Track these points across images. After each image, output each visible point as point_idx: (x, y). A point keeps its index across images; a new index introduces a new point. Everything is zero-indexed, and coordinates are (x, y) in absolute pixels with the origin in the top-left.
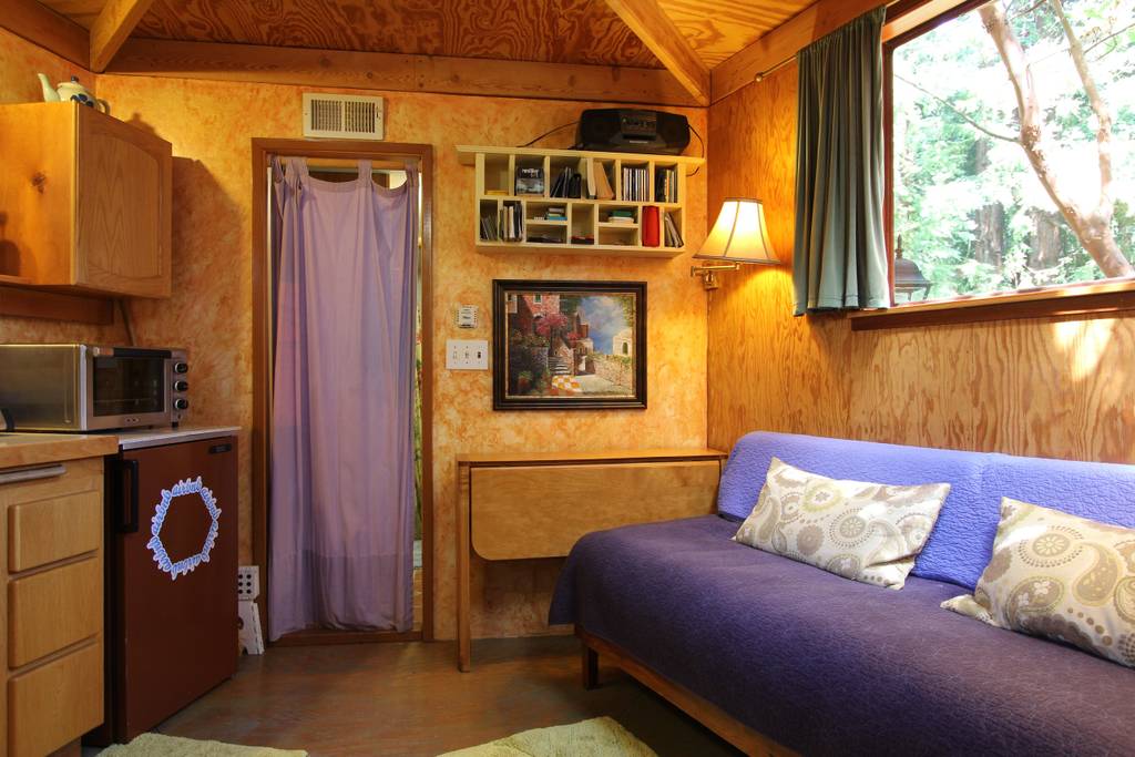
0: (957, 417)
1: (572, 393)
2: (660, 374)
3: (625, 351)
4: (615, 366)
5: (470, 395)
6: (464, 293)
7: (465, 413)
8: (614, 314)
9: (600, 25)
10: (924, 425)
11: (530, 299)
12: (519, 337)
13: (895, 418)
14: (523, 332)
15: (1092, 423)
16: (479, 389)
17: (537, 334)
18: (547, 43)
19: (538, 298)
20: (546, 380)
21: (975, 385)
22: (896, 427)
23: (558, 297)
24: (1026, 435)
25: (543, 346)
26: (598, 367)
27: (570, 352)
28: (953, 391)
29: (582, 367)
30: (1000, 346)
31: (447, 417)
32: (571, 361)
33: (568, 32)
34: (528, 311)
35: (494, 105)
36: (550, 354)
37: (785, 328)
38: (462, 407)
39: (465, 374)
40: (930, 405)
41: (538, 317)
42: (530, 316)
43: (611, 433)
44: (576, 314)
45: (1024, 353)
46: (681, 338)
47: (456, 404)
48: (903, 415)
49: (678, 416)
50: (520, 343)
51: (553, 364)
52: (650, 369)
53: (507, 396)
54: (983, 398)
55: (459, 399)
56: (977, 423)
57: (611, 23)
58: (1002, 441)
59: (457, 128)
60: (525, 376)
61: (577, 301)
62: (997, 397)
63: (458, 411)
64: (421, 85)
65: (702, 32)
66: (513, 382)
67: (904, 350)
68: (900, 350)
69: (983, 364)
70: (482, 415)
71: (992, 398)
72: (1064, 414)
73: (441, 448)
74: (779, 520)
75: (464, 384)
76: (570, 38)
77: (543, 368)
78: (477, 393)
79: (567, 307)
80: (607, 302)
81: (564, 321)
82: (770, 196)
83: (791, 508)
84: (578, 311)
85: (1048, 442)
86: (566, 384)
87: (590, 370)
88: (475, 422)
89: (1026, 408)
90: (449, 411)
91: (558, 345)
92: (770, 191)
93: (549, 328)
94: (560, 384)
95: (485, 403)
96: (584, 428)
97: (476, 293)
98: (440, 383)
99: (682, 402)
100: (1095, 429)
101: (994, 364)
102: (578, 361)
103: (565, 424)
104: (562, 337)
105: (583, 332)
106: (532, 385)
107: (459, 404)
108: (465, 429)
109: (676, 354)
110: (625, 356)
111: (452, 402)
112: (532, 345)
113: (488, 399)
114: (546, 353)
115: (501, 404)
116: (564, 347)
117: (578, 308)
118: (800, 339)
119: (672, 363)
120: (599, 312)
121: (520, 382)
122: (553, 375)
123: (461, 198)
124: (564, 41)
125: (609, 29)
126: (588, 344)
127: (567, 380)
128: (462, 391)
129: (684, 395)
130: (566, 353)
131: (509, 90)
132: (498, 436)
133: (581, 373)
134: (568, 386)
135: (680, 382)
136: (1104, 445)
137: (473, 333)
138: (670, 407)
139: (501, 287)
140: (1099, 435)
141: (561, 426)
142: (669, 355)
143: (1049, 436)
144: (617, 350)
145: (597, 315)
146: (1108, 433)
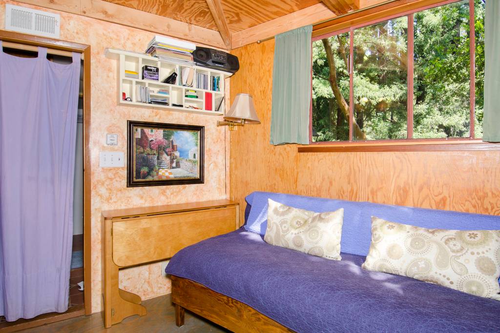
0: (342, 187)
1: (169, 177)
2: (210, 168)
3: (195, 157)
4: (189, 164)
5: (114, 180)
6: (110, 127)
7: (110, 190)
8: (189, 140)
9: (189, 3)
10: (329, 191)
11: (147, 131)
12: (142, 150)
13: (317, 188)
14: (144, 147)
15: (392, 191)
16: (119, 177)
17: (151, 149)
18: (159, 5)
19: (152, 131)
20: (156, 171)
21: (349, 176)
22: (317, 191)
23: (162, 131)
24: (368, 195)
25: (154, 154)
26: (181, 164)
27: (168, 158)
28: (340, 178)
29: (174, 165)
30: (359, 161)
31: (100, 192)
32: (169, 162)
33: (172, 3)
34: (146, 137)
35: (127, 30)
36: (158, 158)
37: (268, 149)
38: (110, 187)
39: (111, 170)
40: (331, 183)
41: (152, 141)
42: (147, 140)
43: (188, 195)
44: (171, 140)
45: (367, 165)
46: (219, 151)
47: (105, 185)
48: (320, 186)
49: (218, 186)
50: (142, 153)
51: (160, 164)
52: (206, 165)
53: (135, 180)
54: (352, 181)
55: (107, 183)
56: (349, 190)
57: (194, 3)
58: (359, 197)
59: (106, 39)
60: (145, 170)
61: (172, 134)
62: (358, 181)
63: (107, 189)
64: (85, 13)
65: (233, 17)
66: (138, 172)
67: (320, 161)
68: (319, 161)
69: (352, 168)
70: (121, 190)
71: (355, 182)
72: (381, 188)
73: (96, 209)
74: (281, 233)
75: (110, 175)
76: (172, 6)
77: (154, 165)
78: (118, 179)
79: (167, 137)
80: (186, 134)
81: (165, 142)
82: (261, 94)
83: (285, 227)
84: (173, 138)
85: (377, 198)
86: (165, 173)
87: (178, 166)
88: (116, 194)
89: (368, 186)
90: (101, 189)
91: (162, 154)
92: (261, 91)
93: (157, 146)
94: (163, 173)
95: (122, 184)
96: (175, 194)
97: (117, 127)
98: (96, 174)
99: (220, 179)
100: (393, 193)
101: (357, 169)
102: (172, 162)
103: (166, 192)
104: (164, 150)
105: (174, 148)
106: (149, 174)
107: (107, 185)
108: (111, 198)
109: (217, 158)
110: (194, 159)
111: (103, 184)
112: (149, 154)
113: (124, 182)
114: (156, 158)
115: (131, 183)
116: (165, 155)
117: (172, 137)
118: (275, 154)
119: (215, 162)
120: (182, 139)
121: (142, 173)
122: (159, 169)
123: (108, 77)
124: (168, 6)
125: (192, 6)
126: (177, 154)
127: (166, 171)
128: (109, 178)
129: (220, 176)
130: (166, 158)
131: (135, 24)
132: (130, 200)
133: (173, 168)
134: (167, 174)
135: (218, 170)
136: (396, 199)
137: (116, 147)
138: (214, 182)
139: (132, 124)
140: (395, 195)
141: (164, 193)
142: (214, 159)
143: (377, 195)
144: (191, 157)
145: (181, 140)
146: (398, 195)
